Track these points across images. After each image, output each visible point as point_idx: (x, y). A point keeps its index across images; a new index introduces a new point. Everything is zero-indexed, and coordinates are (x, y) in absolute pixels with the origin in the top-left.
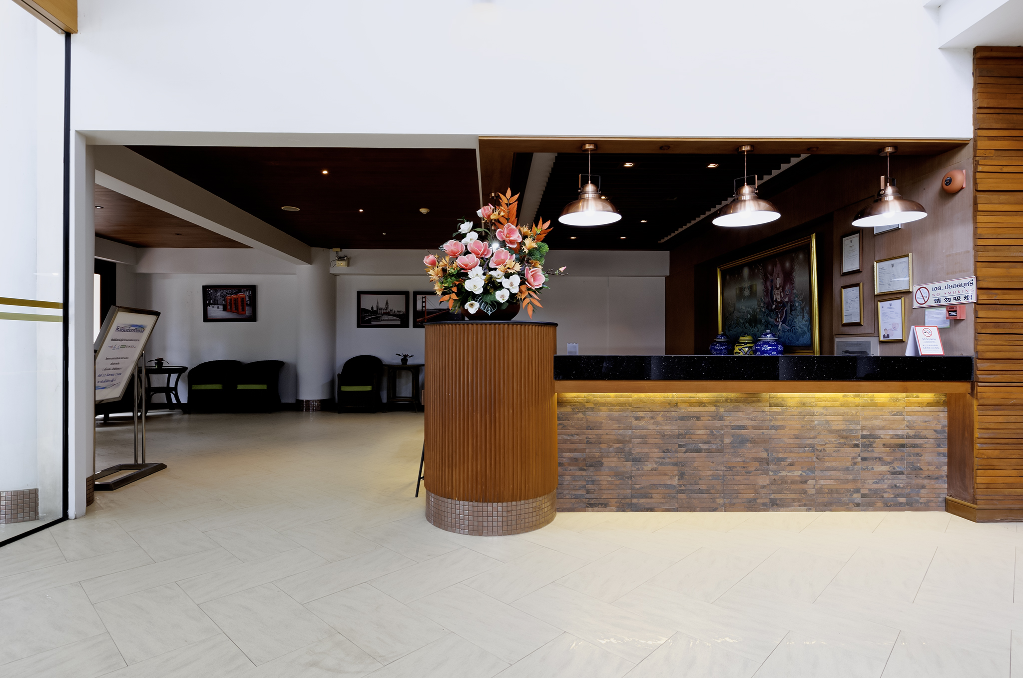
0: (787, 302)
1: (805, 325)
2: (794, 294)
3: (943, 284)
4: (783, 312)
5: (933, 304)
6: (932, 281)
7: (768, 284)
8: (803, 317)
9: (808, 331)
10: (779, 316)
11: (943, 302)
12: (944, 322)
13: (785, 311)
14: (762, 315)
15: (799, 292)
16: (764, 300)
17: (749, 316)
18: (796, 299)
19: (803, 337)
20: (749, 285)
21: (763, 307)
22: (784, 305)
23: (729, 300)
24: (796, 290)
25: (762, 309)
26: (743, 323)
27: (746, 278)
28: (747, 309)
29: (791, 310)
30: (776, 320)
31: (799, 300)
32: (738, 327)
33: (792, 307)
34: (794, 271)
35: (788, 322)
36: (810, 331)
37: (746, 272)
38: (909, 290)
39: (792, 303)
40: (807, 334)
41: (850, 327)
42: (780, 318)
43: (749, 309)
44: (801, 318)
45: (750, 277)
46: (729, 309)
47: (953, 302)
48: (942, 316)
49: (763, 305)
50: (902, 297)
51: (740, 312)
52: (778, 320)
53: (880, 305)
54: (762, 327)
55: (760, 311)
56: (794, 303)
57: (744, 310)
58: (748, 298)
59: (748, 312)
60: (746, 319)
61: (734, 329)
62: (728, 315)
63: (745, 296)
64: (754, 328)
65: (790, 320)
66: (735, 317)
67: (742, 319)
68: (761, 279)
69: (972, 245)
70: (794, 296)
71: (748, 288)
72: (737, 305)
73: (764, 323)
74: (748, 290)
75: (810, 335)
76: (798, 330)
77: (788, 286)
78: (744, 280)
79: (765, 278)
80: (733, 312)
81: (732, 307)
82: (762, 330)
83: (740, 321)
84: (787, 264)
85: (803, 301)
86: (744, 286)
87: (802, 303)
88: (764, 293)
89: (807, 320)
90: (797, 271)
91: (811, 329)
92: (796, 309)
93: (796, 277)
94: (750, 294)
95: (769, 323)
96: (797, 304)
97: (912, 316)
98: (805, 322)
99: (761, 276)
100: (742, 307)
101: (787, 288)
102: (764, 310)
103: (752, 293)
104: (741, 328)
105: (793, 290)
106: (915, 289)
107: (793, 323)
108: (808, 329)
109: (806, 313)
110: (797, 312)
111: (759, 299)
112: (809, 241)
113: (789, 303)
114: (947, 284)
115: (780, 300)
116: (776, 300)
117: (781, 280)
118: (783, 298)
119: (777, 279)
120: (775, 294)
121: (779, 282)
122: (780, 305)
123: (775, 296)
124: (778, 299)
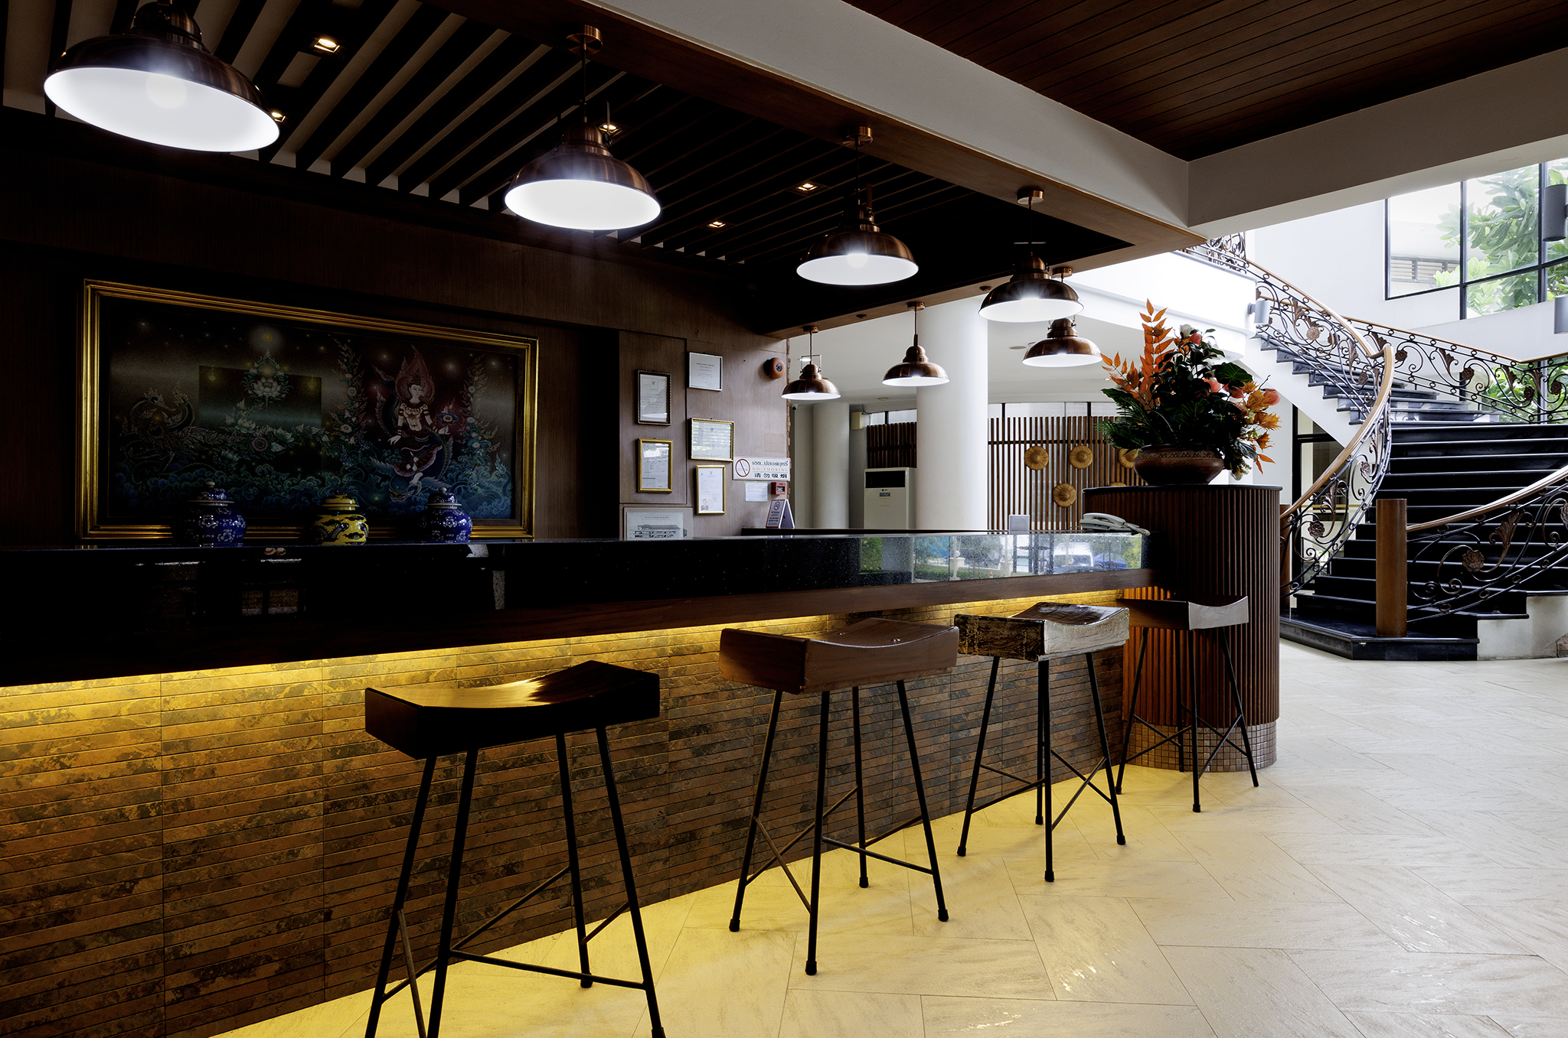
0: (445, 438)
1: (498, 484)
2: (469, 424)
3: (763, 460)
4: (431, 455)
5: (754, 478)
6: (751, 455)
7: (376, 389)
8: (493, 469)
9: (505, 494)
10: (416, 459)
11: (762, 478)
12: (763, 496)
13: (435, 452)
14: (344, 450)
15: (484, 424)
16: (354, 419)
17: (277, 447)
18: (474, 435)
19: (489, 503)
20: (281, 373)
21: (350, 435)
22: (434, 441)
23: (152, 393)
24: (476, 419)
25: (342, 438)
26: (241, 462)
27: (268, 354)
28: (270, 429)
29: (457, 453)
30: (403, 468)
31: (483, 439)
32: (208, 469)
33: (461, 448)
34: (471, 385)
35: (446, 475)
36: (509, 493)
37: (267, 339)
38: (731, 460)
39: (459, 441)
40: (500, 498)
41: (650, 495)
42: (419, 465)
43: (280, 431)
44: (486, 469)
45: (283, 355)
46: (147, 415)
47: (772, 478)
48: (761, 490)
49: (350, 430)
50: (723, 466)
51: (223, 432)
52: (408, 467)
53: (700, 472)
54: (341, 477)
55: (337, 441)
56: (467, 441)
57: (248, 429)
58: (273, 404)
59: (270, 438)
60: (258, 453)
61: (179, 474)
62: (135, 429)
63: (259, 398)
64: (303, 477)
65: (452, 471)
66: (193, 443)
67: (235, 452)
68: (345, 372)
69: (786, 430)
70: (468, 428)
71: (277, 379)
72: (208, 413)
73: (351, 469)
74: (275, 384)
75: (509, 502)
76: (476, 490)
77: (451, 407)
78: (255, 356)
79: (364, 375)
80: (180, 428)
81: (166, 411)
82: (342, 484)
83: (220, 454)
84: (451, 367)
85: (493, 441)
86: (254, 371)
87: (490, 444)
88: (357, 405)
89: (502, 475)
90: (481, 386)
91: (513, 491)
92: (472, 452)
93: (477, 395)
94: (284, 396)
95: (374, 470)
96: (476, 445)
97: (731, 486)
98: (496, 478)
99: (344, 367)
100: (237, 420)
101: (445, 411)
102: (352, 441)
103: (295, 396)
104: (228, 474)
105: (466, 417)
106: (736, 459)
107: (460, 477)
108: (504, 491)
109: (500, 463)
110: (475, 458)
111: (334, 416)
112: (522, 347)
113: (451, 439)
114: (765, 460)
115: (419, 428)
116: (406, 427)
117: (425, 389)
118: (431, 427)
119: (410, 386)
120: (402, 415)
121: (416, 393)
122: (417, 439)
123: (400, 417)
124: (416, 426)
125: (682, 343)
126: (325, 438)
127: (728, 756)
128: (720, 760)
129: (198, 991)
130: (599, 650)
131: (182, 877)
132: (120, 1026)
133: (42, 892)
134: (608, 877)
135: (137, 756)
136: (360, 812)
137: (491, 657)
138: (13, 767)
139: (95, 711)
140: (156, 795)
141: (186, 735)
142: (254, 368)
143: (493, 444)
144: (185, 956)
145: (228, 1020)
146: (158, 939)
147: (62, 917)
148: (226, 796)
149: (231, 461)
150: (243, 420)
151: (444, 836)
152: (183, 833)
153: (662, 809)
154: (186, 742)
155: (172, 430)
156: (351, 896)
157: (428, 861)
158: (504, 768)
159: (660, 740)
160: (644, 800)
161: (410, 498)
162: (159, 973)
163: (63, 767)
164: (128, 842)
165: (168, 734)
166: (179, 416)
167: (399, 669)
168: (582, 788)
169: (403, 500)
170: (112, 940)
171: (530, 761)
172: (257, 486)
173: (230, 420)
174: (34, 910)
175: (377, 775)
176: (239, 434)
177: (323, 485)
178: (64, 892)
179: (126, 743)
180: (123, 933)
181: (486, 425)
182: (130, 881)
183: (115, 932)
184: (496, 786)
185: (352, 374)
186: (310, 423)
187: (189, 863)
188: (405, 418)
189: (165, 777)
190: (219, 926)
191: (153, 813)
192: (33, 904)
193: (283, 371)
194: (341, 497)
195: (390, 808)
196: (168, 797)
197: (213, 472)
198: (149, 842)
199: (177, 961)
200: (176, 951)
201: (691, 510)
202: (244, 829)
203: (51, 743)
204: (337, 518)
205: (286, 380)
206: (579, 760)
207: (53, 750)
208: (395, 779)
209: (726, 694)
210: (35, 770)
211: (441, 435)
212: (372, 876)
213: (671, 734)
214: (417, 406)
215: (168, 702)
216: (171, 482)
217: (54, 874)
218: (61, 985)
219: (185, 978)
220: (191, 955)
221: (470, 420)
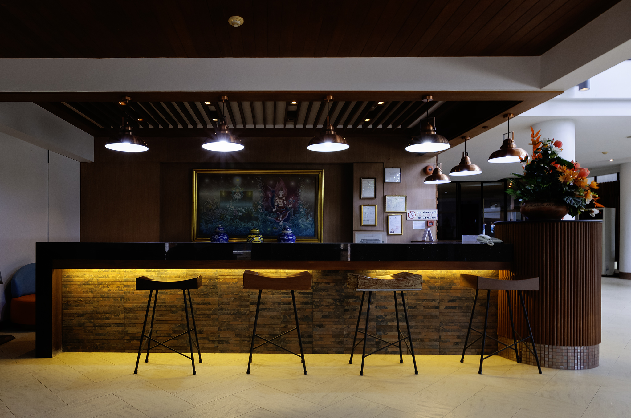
0: (291, 208)
1: (309, 224)
2: (299, 203)
3: (422, 211)
4: (286, 214)
5: (418, 219)
6: (416, 209)
7: (269, 193)
8: (308, 218)
9: (312, 227)
10: (281, 216)
11: (422, 218)
12: (423, 227)
13: (288, 213)
14: (259, 214)
15: (304, 202)
16: (262, 204)
17: (240, 214)
18: (301, 207)
19: (306, 231)
20: (241, 191)
21: (261, 209)
22: (287, 209)
23: (209, 200)
24: (301, 201)
25: (259, 210)
26: (231, 219)
27: (238, 185)
28: (238, 208)
29: (295, 213)
30: (277, 219)
31: (304, 208)
32: (222, 221)
33: (296, 211)
34: (300, 189)
35: (291, 221)
36: (313, 227)
37: (238, 180)
38: (405, 212)
39: (296, 209)
40: (310, 229)
41: (367, 227)
42: (282, 218)
43: (241, 209)
44: (305, 219)
45: (242, 185)
46: (208, 206)
47: (427, 219)
48: (421, 224)
49: (261, 207)
50: (401, 214)
51: (226, 210)
52: (279, 219)
53: (389, 217)
54: (258, 223)
55: (257, 211)
56: (298, 209)
57: (233, 209)
58: (240, 200)
59: (238, 211)
60: (235, 216)
61: (215, 223)
62: (205, 211)
63: (235, 199)
64: (247, 223)
65: (293, 220)
66: (219, 214)
67: (229, 216)
68: (259, 189)
69: (435, 197)
70: (299, 204)
71: (240, 193)
72: (222, 204)
73: (261, 220)
74: (240, 194)
75: (313, 230)
76: (302, 226)
77: (293, 197)
78: (234, 186)
79: (265, 189)
80: (215, 210)
81: (212, 205)
82: (259, 225)
83: (225, 217)
84: (293, 183)
85: (307, 209)
86: (234, 191)
87: (306, 210)
88: (263, 199)
89: (311, 221)
90: (303, 189)
91: (315, 226)
92: (300, 213)
93: (302, 193)
94: (242, 198)
95: (268, 220)
96: (301, 210)
97: (407, 223)
98: (309, 222)
99: (259, 187)
100: (230, 206)
101: (291, 199)
102: (261, 211)
103: (245, 197)
104: (227, 222)
105: (298, 201)
106: (408, 211)
107: (296, 222)
108: (312, 226)
109: (310, 216)
110: (301, 215)
111: (256, 203)
112: (317, 174)
113: (293, 209)
114: (424, 211)
115: (282, 205)
116: (278, 205)
117: (284, 192)
118: (286, 205)
119: (279, 191)
120: (277, 201)
121: (281, 193)
122: (282, 209)
123: (276, 202)
124: (281, 205)
125: (382, 164)
126: (254, 210)
127: (271, 313)
128: (268, 314)
129: (130, 342)
130: (227, 275)
131: (128, 315)
132: (117, 345)
133: (105, 313)
134: (229, 341)
135: (120, 287)
136: (163, 309)
137: (195, 274)
138: (100, 286)
139: (113, 277)
140: (123, 296)
141: (129, 284)
142: (234, 190)
143: (307, 210)
144: (128, 333)
145: (136, 350)
146: (124, 328)
147: (108, 318)
148: (136, 299)
149: (228, 219)
150: (231, 206)
151: (183, 319)
152: (128, 306)
153: (247, 325)
154: (129, 286)
155: (214, 210)
156: (162, 329)
157: (179, 324)
158: (199, 304)
159: (246, 304)
160: (241, 321)
161: (279, 229)
162: (123, 335)
163: (108, 287)
164: (118, 305)
165: (126, 283)
166: (215, 206)
167: (172, 274)
168: (221, 314)
169: (277, 230)
170: (116, 326)
171: (206, 303)
172: (235, 226)
173: (228, 206)
174: (103, 316)
175: (167, 300)
176: (230, 210)
177: (253, 225)
178: (108, 314)
179: (118, 284)
180: (118, 325)
181: (305, 203)
182: (119, 314)
183: (116, 324)
184: (197, 309)
185: (261, 189)
186: (249, 206)
187: (129, 313)
188: (278, 202)
189: (125, 292)
190: (135, 328)
191: (123, 300)
192: (103, 315)
193: (242, 190)
194: (254, 229)
195: (170, 309)
196: (126, 297)
197: (224, 222)
198: (122, 306)
199: (127, 334)
200: (127, 331)
201: (386, 233)
202: (139, 307)
203: (106, 282)
204: (252, 236)
205: (243, 193)
206: (221, 306)
207: (106, 284)
208: (172, 302)
209: (271, 293)
210: (104, 287)
211: (289, 207)
212: (166, 325)
213: (250, 303)
214: (282, 198)
215: (125, 276)
216: (213, 225)
217: (106, 309)
218: (107, 333)
219: (128, 338)
220: (129, 333)
221: (299, 201)
